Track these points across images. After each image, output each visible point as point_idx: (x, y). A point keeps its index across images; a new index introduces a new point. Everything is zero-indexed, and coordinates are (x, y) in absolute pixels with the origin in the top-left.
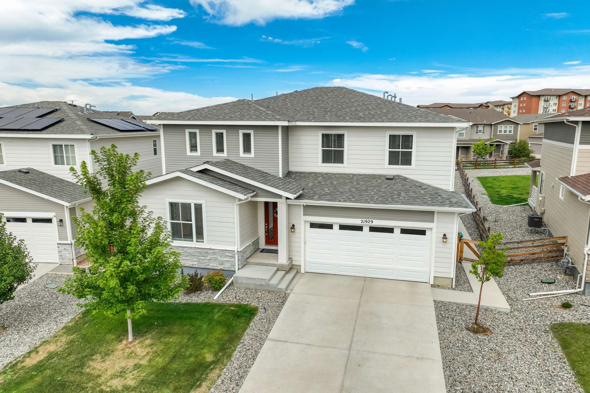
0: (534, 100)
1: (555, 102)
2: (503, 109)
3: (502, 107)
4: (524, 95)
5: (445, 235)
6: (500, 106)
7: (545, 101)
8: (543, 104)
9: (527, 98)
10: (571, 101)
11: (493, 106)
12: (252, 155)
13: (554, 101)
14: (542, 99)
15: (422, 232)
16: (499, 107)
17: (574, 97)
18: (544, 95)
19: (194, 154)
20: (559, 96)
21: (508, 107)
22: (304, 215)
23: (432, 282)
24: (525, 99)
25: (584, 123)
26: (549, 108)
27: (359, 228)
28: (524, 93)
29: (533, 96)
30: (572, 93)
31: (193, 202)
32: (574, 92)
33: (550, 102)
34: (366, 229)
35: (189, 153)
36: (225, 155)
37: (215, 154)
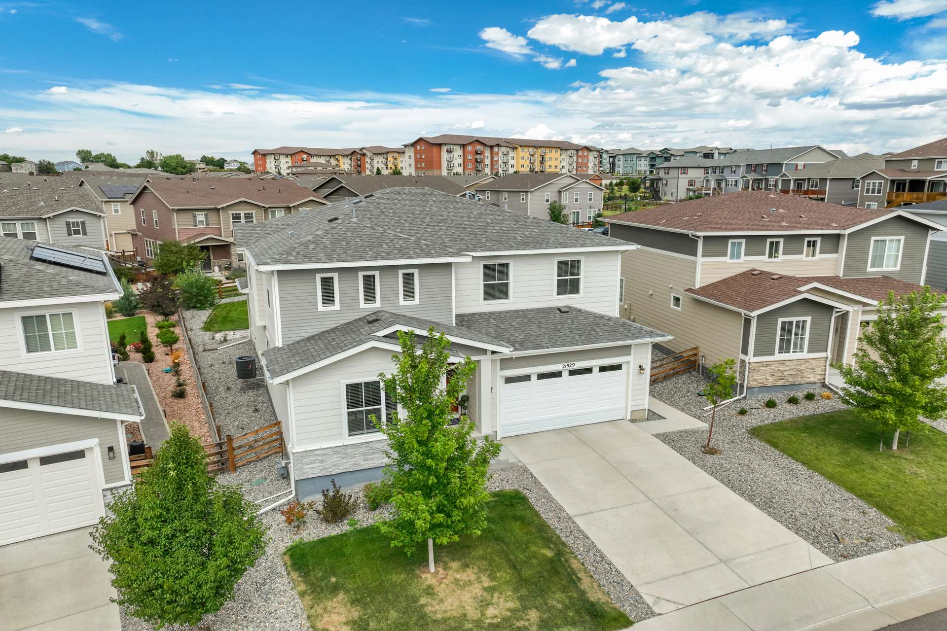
0: (435, 149)
1: (460, 154)
2: (387, 159)
3: (384, 156)
4: (421, 142)
5: (640, 367)
6: (381, 154)
7: (448, 152)
8: (446, 156)
9: (425, 147)
10: (477, 153)
11: (372, 155)
12: (417, 301)
13: (458, 152)
14: (444, 148)
15: (618, 367)
16: (380, 156)
17: (479, 148)
18: (445, 144)
19: (329, 308)
20: (463, 146)
21: (393, 157)
22: (501, 369)
23: (629, 418)
24: (423, 148)
25: (705, 237)
26: (453, 162)
27: (558, 374)
28: (420, 139)
29: (433, 144)
30: (476, 143)
31: (380, 379)
32: (478, 141)
33: (453, 153)
34: (565, 374)
35: (321, 307)
36: (377, 305)
37: (362, 305)
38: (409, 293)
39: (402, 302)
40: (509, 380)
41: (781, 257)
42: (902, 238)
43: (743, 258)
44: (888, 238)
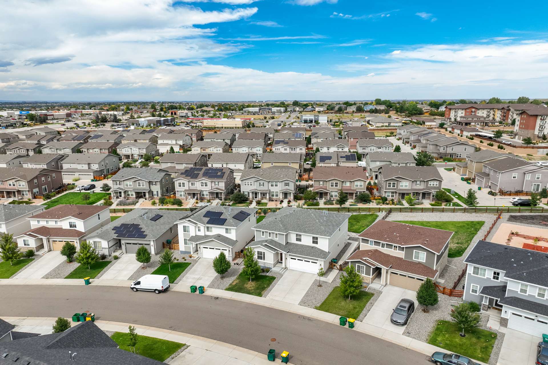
0: (532, 119)
4: (524, 113)
5: (321, 264)
7: (541, 119)
8: (539, 122)
11: (513, 110)
12: (278, 239)
15: (316, 263)
18: (540, 115)
19: (263, 237)
22: (288, 256)
24: (525, 117)
27: (302, 260)
29: (531, 115)
31: (263, 251)
33: (545, 121)
34: (304, 261)
35: (262, 236)
36: (271, 238)
37: (268, 237)
38: (276, 237)
39: (275, 238)
40: (291, 258)
41: (385, 248)
42: (426, 253)
43: (373, 246)
44: (420, 252)
